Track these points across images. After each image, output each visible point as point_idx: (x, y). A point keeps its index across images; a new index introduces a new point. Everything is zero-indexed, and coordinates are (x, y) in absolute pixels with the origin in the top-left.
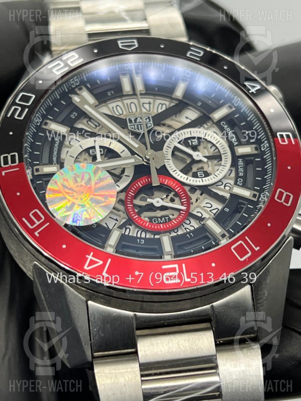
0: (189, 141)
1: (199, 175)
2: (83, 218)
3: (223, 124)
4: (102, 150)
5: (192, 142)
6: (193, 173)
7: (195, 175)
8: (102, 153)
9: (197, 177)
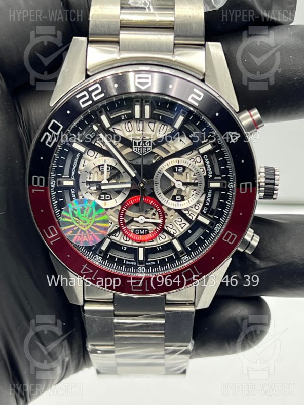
0: (176, 168)
1: (177, 198)
2: (84, 241)
3: (205, 157)
4: (109, 167)
5: (178, 169)
6: (173, 196)
7: (174, 199)
8: (109, 170)
9: (176, 201)
